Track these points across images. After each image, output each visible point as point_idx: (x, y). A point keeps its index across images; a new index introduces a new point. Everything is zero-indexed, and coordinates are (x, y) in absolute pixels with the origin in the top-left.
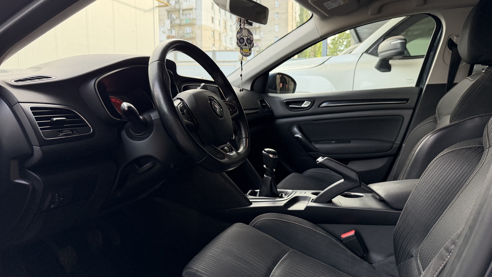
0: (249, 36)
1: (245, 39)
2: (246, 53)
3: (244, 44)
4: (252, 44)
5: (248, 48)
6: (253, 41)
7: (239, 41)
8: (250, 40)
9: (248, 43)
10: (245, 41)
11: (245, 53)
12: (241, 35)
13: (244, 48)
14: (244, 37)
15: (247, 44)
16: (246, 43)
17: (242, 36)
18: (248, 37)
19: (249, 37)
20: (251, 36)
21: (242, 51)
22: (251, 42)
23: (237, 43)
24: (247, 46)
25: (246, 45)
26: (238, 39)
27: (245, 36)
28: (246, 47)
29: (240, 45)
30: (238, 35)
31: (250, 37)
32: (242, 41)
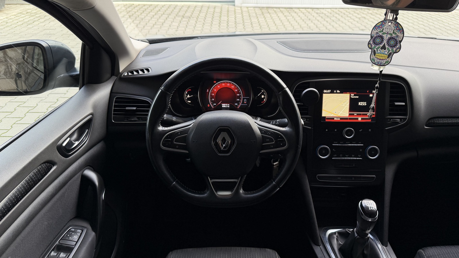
0: (396, 34)
1: (385, 38)
2: (380, 59)
3: (381, 46)
4: (398, 47)
5: (386, 53)
6: (400, 42)
7: (374, 40)
8: (396, 40)
9: (389, 45)
10: (385, 42)
11: (378, 60)
12: (380, 32)
13: (379, 51)
14: (385, 36)
15: (387, 46)
16: (386, 44)
17: (381, 34)
18: (392, 35)
19: (394, 35)
20: (399, 34)
21: (373, 56)
22: (397, 43)
23: (369, 44)
24: (386, 50)
25: (384, 48)
26: (372, 37)
27: (388, 33)
28: (383, 51)
29: (373, 46)
30: (375, 32)
31: (397, 36)
32: (378, 40)
